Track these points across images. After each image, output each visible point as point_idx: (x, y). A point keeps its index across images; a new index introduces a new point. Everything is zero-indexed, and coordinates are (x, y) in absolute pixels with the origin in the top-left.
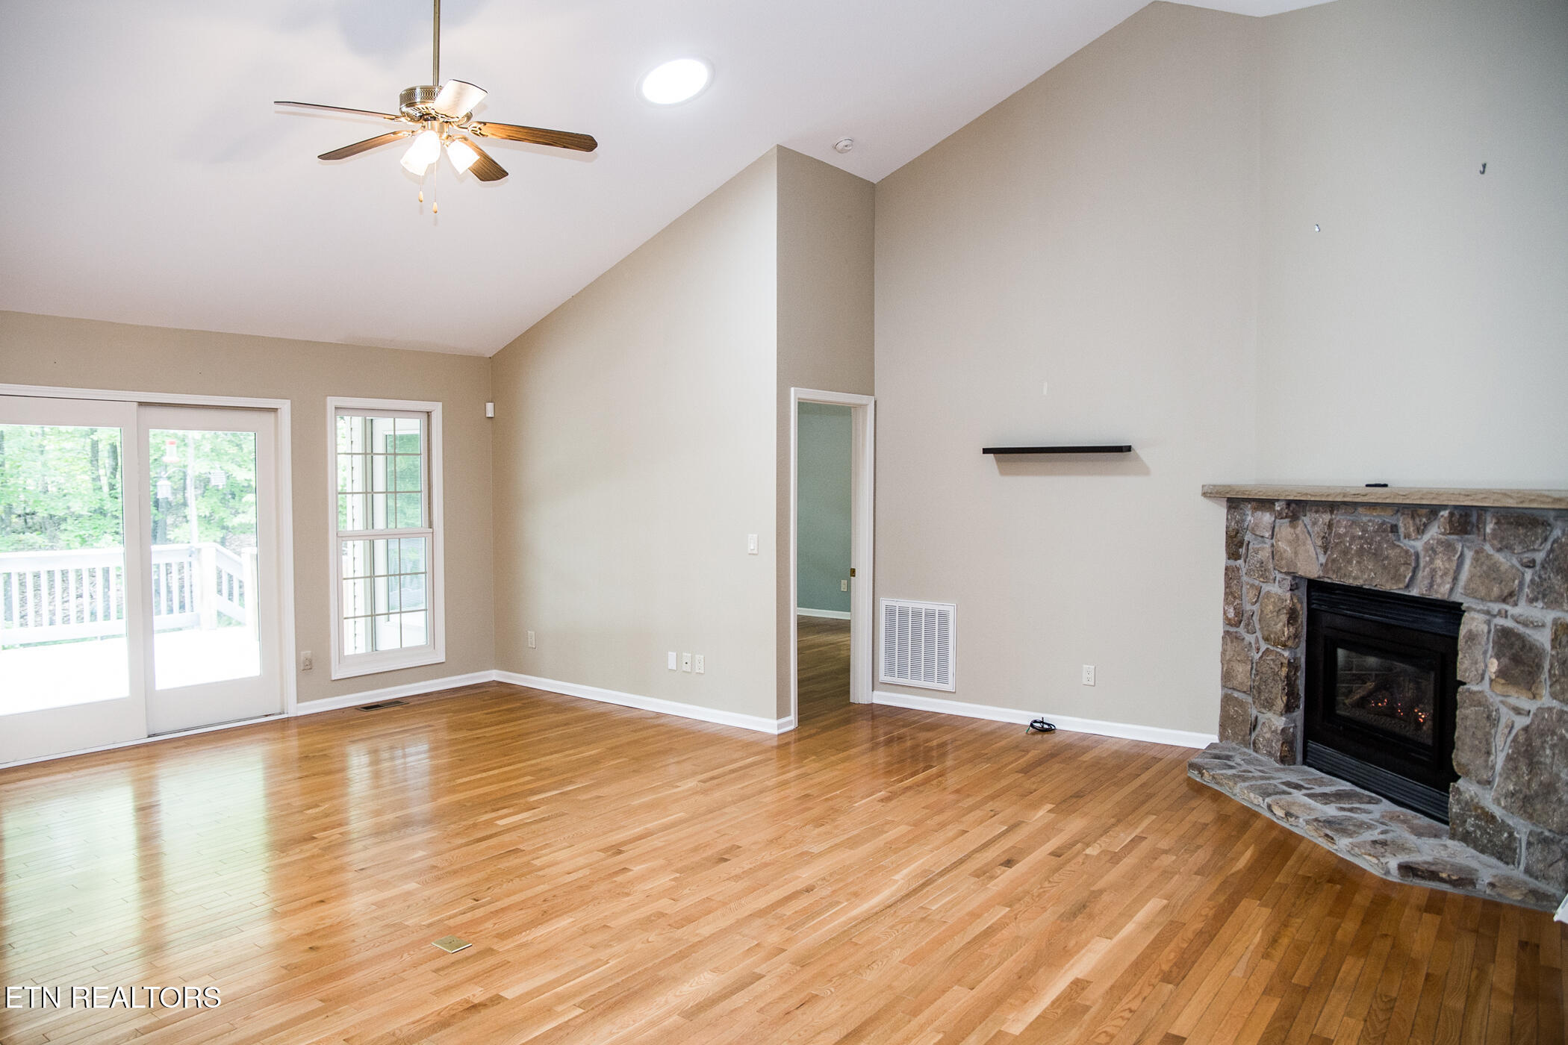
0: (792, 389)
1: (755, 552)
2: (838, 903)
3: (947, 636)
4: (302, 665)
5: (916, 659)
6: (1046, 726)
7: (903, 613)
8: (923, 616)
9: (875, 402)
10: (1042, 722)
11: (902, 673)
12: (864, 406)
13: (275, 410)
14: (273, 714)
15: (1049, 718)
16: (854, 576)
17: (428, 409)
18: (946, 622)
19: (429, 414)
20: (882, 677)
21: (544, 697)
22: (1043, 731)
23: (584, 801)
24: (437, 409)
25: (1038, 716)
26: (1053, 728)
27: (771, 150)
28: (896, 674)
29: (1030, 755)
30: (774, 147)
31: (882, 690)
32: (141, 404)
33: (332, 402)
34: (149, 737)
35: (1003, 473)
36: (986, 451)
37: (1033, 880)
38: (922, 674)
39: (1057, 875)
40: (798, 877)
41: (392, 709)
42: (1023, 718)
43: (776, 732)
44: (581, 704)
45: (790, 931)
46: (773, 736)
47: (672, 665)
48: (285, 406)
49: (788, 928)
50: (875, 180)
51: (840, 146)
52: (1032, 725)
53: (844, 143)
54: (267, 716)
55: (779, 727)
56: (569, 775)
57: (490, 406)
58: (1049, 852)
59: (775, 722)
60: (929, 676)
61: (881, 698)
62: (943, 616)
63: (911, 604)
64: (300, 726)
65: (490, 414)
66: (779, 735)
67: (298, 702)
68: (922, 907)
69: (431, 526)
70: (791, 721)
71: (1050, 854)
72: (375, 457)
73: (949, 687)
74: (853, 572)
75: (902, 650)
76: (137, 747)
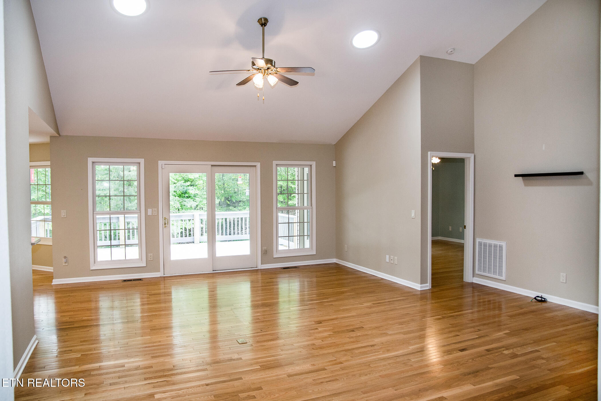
0: (429, 152)
1: (414, 217)
2: (379, 352)
3: (502, 256)
4: (263, 252)
5: (490, 265)
6: (543, 299)
7: (485, 245)
8: (493, 247)
9: (475, 156)
10: (541, 297)
11: (484, 271)
12: (469, 158)
13: (255, 166)
14: (254, 268)
15: (545, 296)
16: (465, 229)
17: (311, 164)
18: (502, 250)
19: (311, 165)
20: (477, 272)
21: (348, 269)
22: (541, 301)
23: (326, 305)
24: (314, 164)
25: (540, 294)
26: (546, 300)
27: (418, 58)
28: (482, 271)
29: (523, 310)
30: (419, 57)
31: (477, 277)
32: (212, 166)
33: (275, 163)
34: (213, 271)
35: (526, 185)
36: (516, 176)
37: (466, 358)
38: (492, 271)
39: (480, 358)
40: (374, 341)
41: (293, 269)
42: (532, 294)
43: (420, 289)
44: (357, 273)
45: (351, 358)
46: (419, 291)
47: (388, 260)
48: (258, 165)
49: (351, 357)
50: (473, 63)
51: (449, 52)
52: (535, 298)
53: (450, 50)
54: (251, 268)
55: (421, 287)
56: (328, 296)
57: (334, 162)
58: (485, 349)
59: (420, 285)
60: (495, 273)
61: (477, 280)
62: (501, 247)
63: (488, 241)
64: (261, 272)
65: (334, 165)
66: (420, 291)
67: (261, 264)
68: (409, 359)
69: (311, 206)
70: (428, 286)
71: (485, 350)
72: (304, 181)
73: (503, 278)
74: (465, 227)
75: (484, 261)
76: (209, 274)
